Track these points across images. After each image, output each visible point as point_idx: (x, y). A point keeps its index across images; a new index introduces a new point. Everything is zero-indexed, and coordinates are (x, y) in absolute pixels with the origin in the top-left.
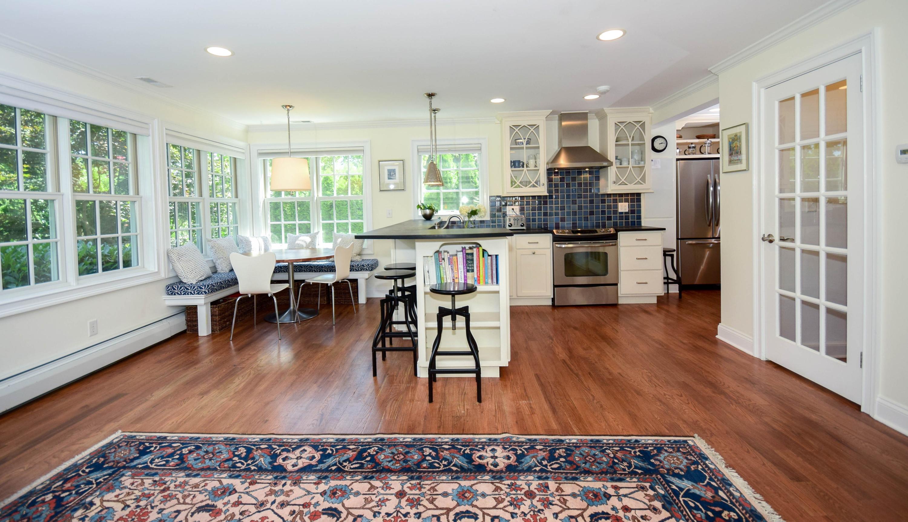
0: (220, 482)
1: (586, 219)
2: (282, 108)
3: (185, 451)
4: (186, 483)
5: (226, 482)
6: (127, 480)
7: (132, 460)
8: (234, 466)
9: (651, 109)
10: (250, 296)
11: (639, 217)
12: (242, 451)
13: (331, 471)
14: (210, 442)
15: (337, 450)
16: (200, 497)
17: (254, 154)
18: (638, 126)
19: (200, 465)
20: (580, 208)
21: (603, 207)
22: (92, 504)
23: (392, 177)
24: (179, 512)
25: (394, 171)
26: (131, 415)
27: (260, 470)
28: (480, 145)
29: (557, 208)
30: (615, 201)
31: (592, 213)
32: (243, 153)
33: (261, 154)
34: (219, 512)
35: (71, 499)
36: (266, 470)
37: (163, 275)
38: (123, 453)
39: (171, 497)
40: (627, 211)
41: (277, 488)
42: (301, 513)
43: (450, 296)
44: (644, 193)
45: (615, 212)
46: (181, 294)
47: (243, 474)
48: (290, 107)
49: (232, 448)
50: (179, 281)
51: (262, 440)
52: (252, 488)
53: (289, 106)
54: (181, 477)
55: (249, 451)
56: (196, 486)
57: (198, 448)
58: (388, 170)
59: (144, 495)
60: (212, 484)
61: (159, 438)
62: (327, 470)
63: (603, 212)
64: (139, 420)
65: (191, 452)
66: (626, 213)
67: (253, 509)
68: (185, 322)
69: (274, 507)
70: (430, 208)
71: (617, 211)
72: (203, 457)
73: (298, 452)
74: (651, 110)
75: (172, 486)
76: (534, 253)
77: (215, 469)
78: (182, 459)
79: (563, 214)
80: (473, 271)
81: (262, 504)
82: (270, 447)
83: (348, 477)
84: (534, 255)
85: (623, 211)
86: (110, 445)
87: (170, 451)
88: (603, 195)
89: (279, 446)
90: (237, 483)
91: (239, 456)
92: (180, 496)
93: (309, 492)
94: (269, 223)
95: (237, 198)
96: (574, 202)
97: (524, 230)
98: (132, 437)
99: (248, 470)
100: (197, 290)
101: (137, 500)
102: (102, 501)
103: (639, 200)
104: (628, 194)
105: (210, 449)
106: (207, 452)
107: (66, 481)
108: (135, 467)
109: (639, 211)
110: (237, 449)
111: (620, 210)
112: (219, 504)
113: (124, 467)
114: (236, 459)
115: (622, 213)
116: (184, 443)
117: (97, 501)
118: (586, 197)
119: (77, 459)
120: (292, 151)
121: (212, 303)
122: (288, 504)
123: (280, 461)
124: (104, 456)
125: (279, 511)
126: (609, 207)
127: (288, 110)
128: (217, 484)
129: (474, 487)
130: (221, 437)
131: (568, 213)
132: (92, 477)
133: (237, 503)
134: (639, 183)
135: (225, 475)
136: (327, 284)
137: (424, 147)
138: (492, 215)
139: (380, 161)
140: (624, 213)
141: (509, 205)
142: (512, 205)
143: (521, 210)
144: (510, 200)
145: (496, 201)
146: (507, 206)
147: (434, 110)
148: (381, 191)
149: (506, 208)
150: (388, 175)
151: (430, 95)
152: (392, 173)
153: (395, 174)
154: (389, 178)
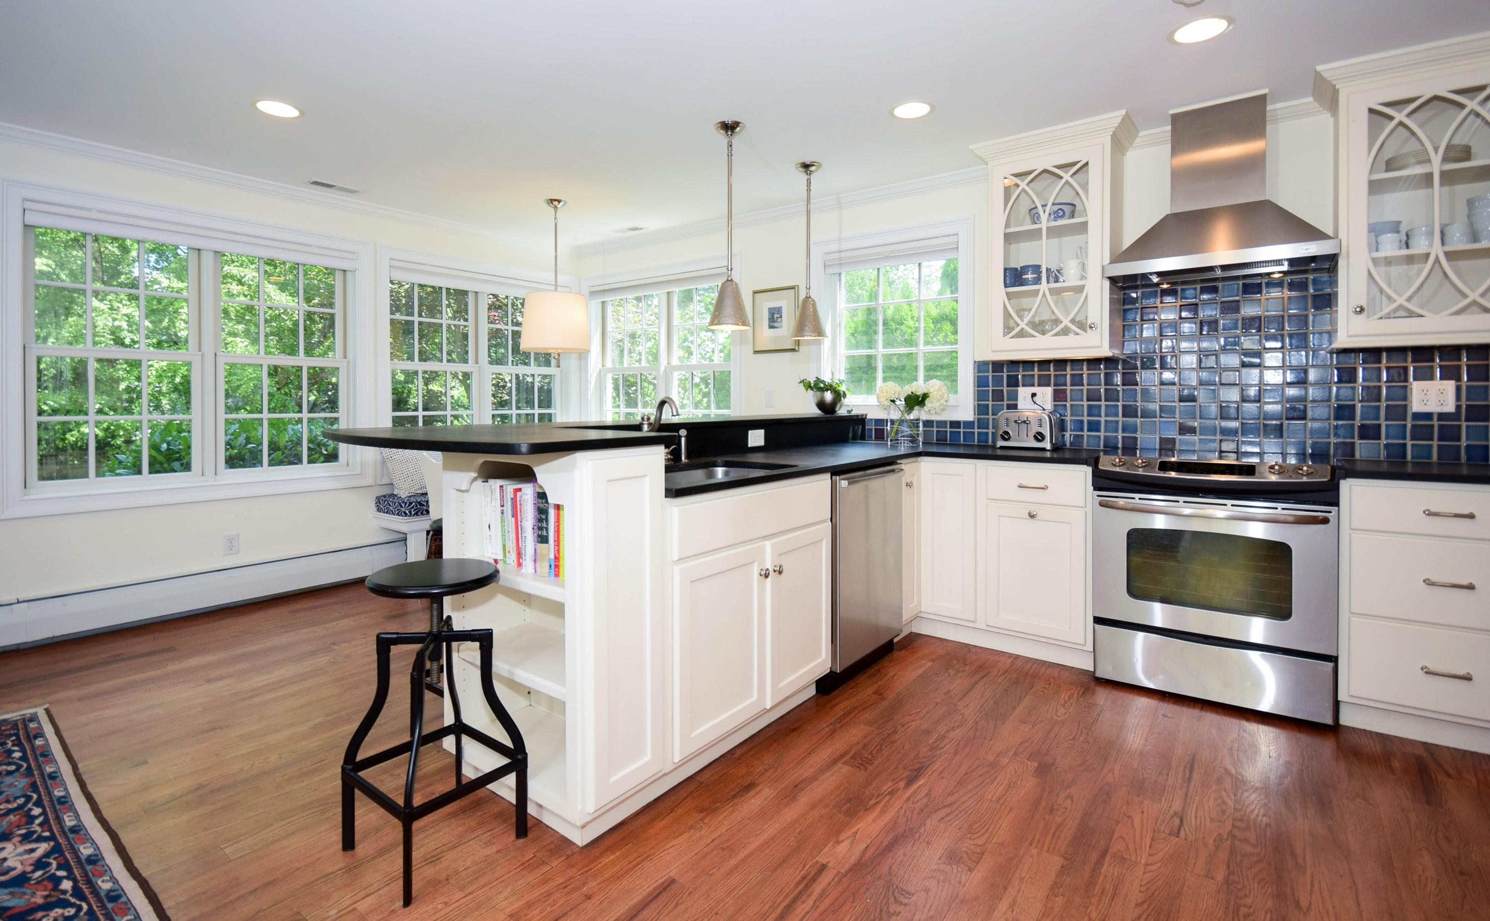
1: (1274, 431)
21: (1347, 395)
23: (775, 324)
25: (779, 310)
28: (954, 239)
29: (1168, 395)
30: (1399, 373)
33: (593, 293)
40: (1450, 408)
45: (1398, 411)
48: (559, 201)
53: (555, 200)
58: (770, 309)
63: (1345, 411)
66: (1442, 416)
71: (1405, 406)
76: (1032, 516)
84: (1031, 521)
85: (1433, 407)
88: (1350, 352)
94: (608, 409)
95: (559, 366)
97: (1044, 449)
111: (1417, 405)
115: (1427, 416)
126: (1372, 395)
127: (556, 208)
137: (836, 256)
138: (981, 409)
139: (755, 292)
140: (1435, 418)
141: (1024, 385)
142: (1033, 385)
143: (1056, 399)
144: (1036, 372)
145: (990, 374)
146: (1018, 386)
147: (806, 166)
148: (756, 352)
149: (1016, 392)
150: (769, 319)
151: (729, 127)
152: (776, 316)
153: (781, 317)
154: (770, 327)
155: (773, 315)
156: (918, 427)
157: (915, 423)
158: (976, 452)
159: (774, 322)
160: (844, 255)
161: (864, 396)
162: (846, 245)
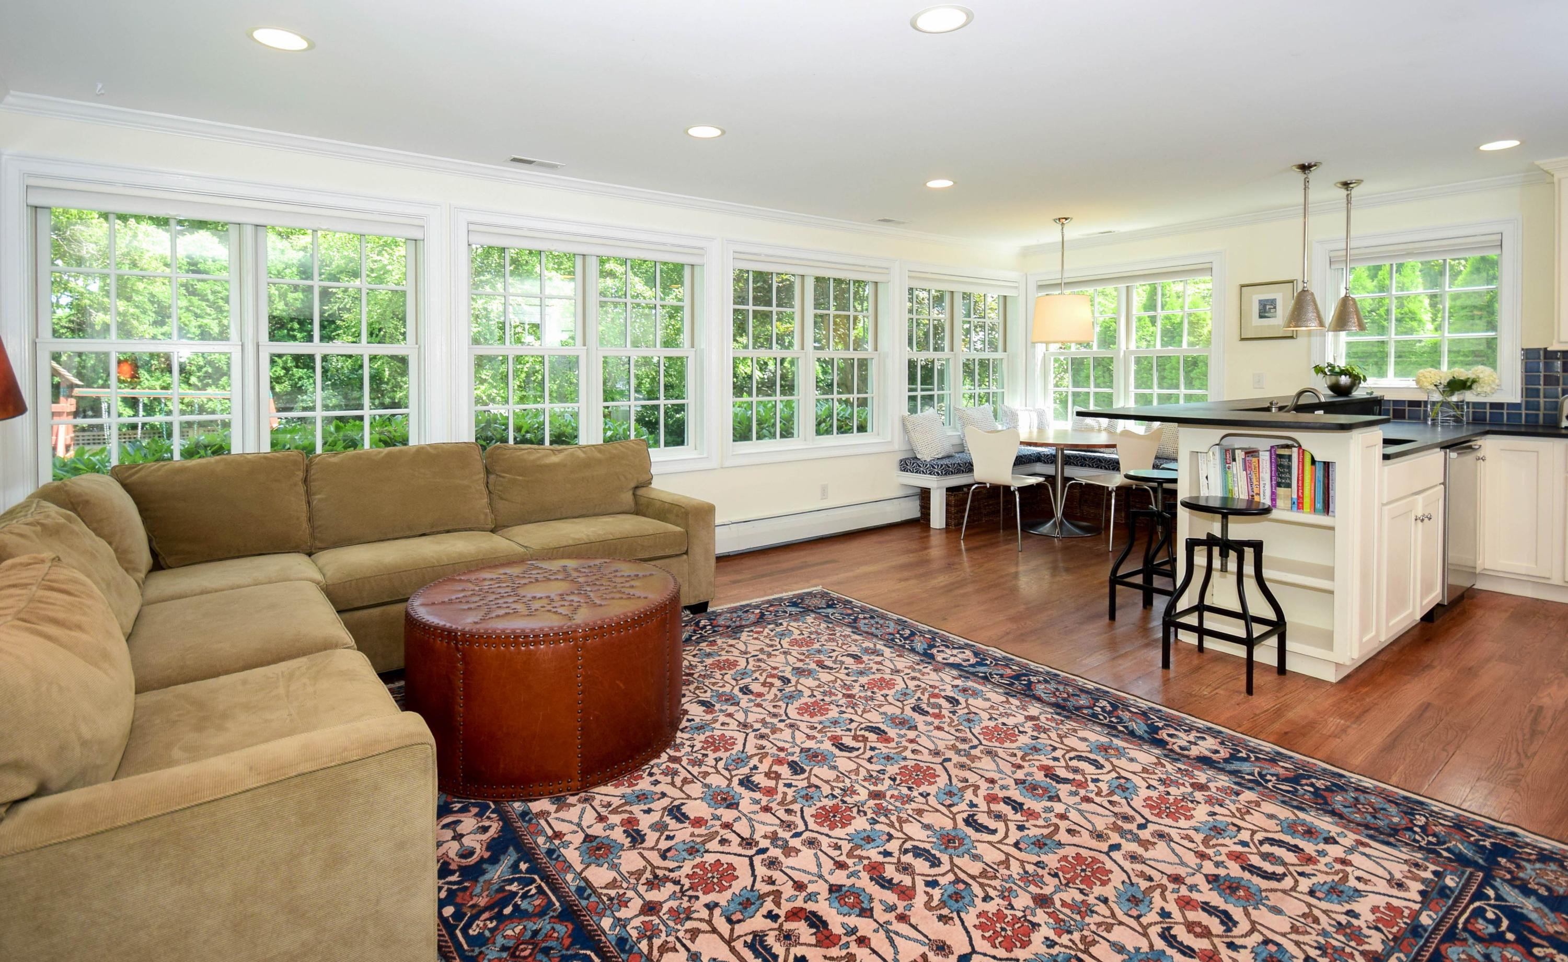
0: (875, 645)
2: (1056, 221)
3: (860, 616)
4: (849, 636)
5: (878, 647)
6: (810, 619)
7: (819, 608)
8: (893, 640)
10: (988, 486)
12: (907, 632)
13: (977, 676)
14: (883, 617)
15: (996, 664)
16: (854, 648)
17: (1032, 287)
19: (867, 629)
22: (781, 624)
23: (1267, 315)
24: (834, 651)
25: (1273, 302)
26: (834, 578)
27: (913, 650)
28: (1496, 237)
32: (1016, 287)
33: (1041, 287)
34: (862, 663)
35: (769, 617)
36: (918, 653)
37: (896, 446)
38: (815, 602)
39: (834, 640)
41: (917, 667)
42: (925, 689)
43: (1220, 516)
46: (914, 472)
47: (896, 647)
48: (1066, 219)
49: (900, 628)
50: (913, 456)
51: (930, 631)
52: (897, 658)
53: (1063, 218)
54: (848, 631)
55: (913, 634)
56: (856, 641)
57: (872, 617)
58: (1261, 301)
59: (816, 632)
60: (867, 644)
61: (847, 601)
62: (974, 674)
64: (840, 583)
65: (865, 618)
67: (888, 671)
68: (919, 508)
69: (905, 677)
70: (1352, 374)
72: (872, 625)
73: (955, 652)
75: (838, 635)
77: (877, 636)
78: (855, 621)
80: (1289, 486)
81: (898, 671)
82: (933, 639)
83: (989, 686)
86: (810, 594)
87: (850, 612)
89: (942, 641)
90: (887, 652)
91: (901, 635)
92: (840, 642)
93: (942, 680)
94: (1052, 388)
98: (827, 593)
99: (903, 647)
100: (931, 468)
101: (811, 633)
102: (788, 625)
105: (881, 622)
106: (877, 623)
107: (771, 606)
108: (819, 613)
110: (903, 629)
112: (865, 658)
113: (812, 611)
114: (898, 636)
116: (863, 610)
117: (785, 624)
119: (784, 595)
121: (949, 490)
122: (919, 680)
123: (934, 651)
124: (802, 599)
125: (908, 682)
127: (1063, 224)
128: (872, 646)
129: (1127, 751)
130: (895, 617)
132: (789, 609)
133: (880, 663)
135: (881, 642)
136: (1107, 488)
137: (1344, 253)
138: (1529, 392)
139: (1242, 286)
145: (1540, 361)
147: (1346, 185)
148: (1242, 339)
150: (1260, 310)
151: (1304, 168)
152: (1268, 307)
153: (1275, 308)
154: (1261, 317)
155: (1265, 306)
156: (1463, 408)
157: (1458, 405)
158: (1523, 430)
159: (1265, 312)
160: (1354, 252)
161: (1375, 379)
162: (1356, 243)
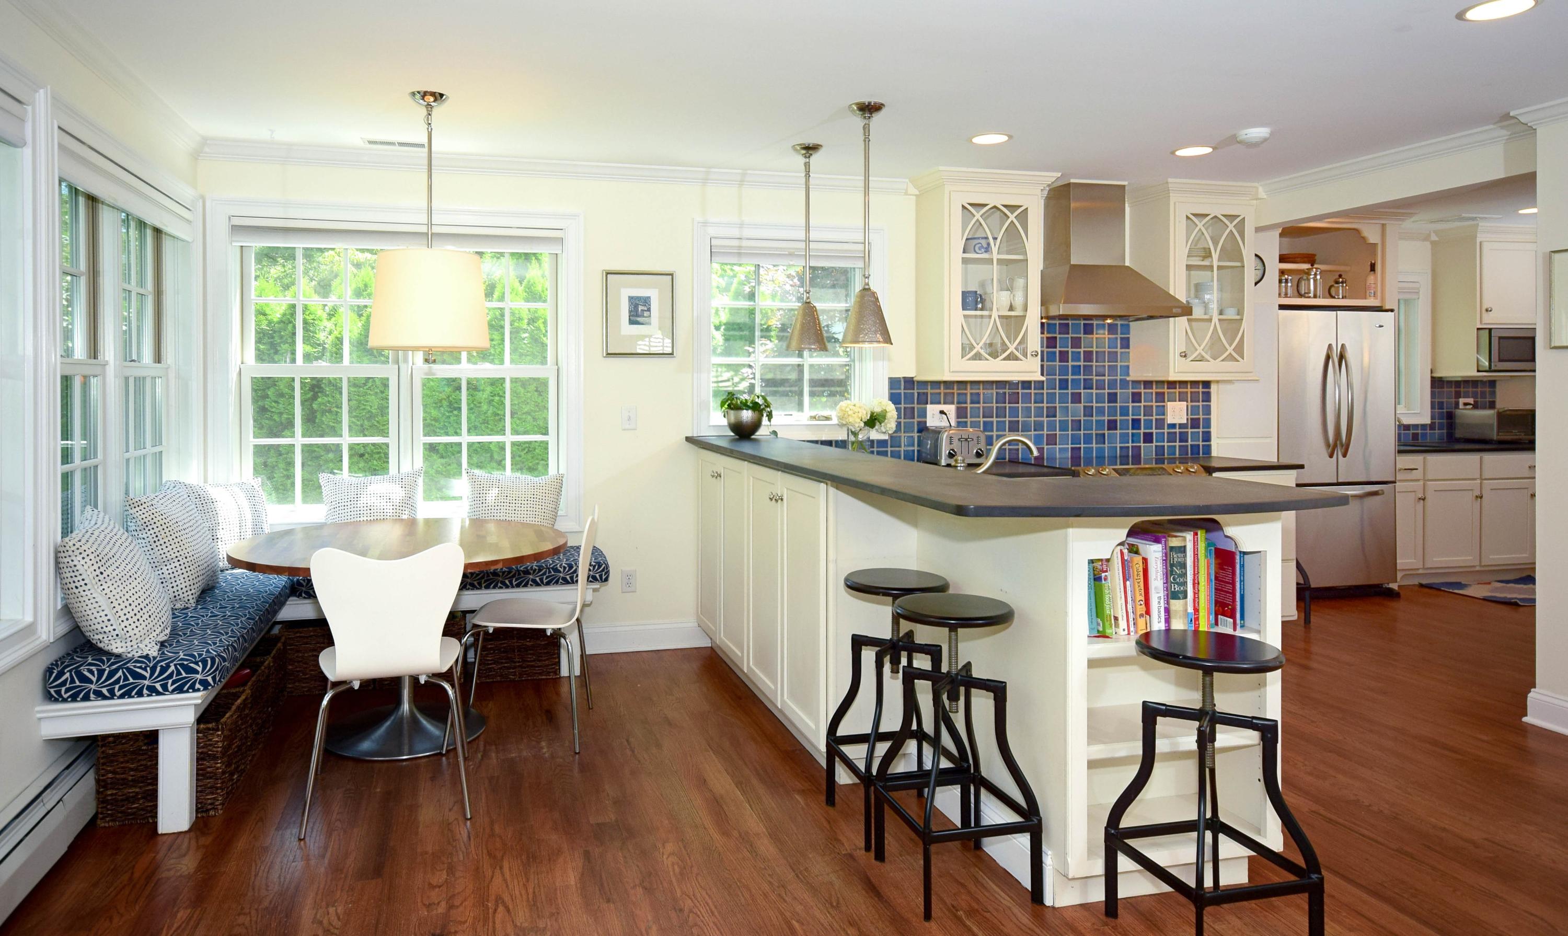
1: (1101, 438)
2: (409, 99)
9: (1261, 189)
10: (356, 685)
11: (1207, 437)
17: (219, 226)
18: (1231, 226)
20: (1088, 411)
21: (1136, 411)
23: (639, 319)
25: (646, 301)
29: (1039, 413)
30: (1160, 397)
31: (1112, 425)
32: (190, 222)
33: (237, 229)
37: (43, 634)
40: (1184, 421)
44: (1218, 382)
45: (1160, 423)
46: (112, 695)
53: (433, 94)
58: (631, 298)
63: (1136, 423)
66: (1182, 426)
70: (755, 407)
71: (1164, 420)
74: (1262, 193)
79: (1051, 426)
80: (1185, 595)
85: (1177, 421)
88: (1136, 383)
94: (252, 441)
96: (1076, 398)
100: (174, 676)
103: (1207, 397)
104: (1185, 382)
109: (1208, 423)
111: (1170, 420)
115: (1173, 426)
118: (1100, 386)
120: (436, 230)
126: (1148, 411)
127: (429, 107)
131: (1064, 427)
134: (1231, 358)
136: (544, 630)
137: (735, 243)
139: (608, 274)
140: (1177, 427)
141: (932, 403)
142: (939, 403)
143: (958, 416)
144: (942, 390)
145: (902, 391)
146: (927, 403)
147: (807, 149)
148: (608, 355)
149: (925, 409)
150: (630, 312)
152: (640, 308)
153: (649, 310)
154: (632, 322)
155: (636, 306)
159: (638, 316)
160: (745, 243)
162: (747, 233)
